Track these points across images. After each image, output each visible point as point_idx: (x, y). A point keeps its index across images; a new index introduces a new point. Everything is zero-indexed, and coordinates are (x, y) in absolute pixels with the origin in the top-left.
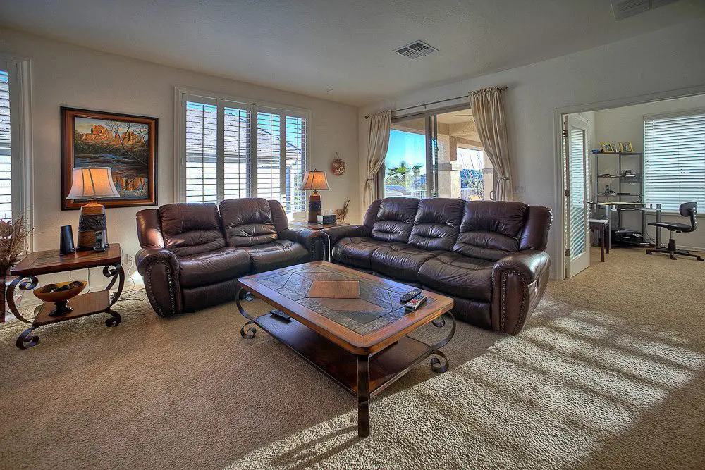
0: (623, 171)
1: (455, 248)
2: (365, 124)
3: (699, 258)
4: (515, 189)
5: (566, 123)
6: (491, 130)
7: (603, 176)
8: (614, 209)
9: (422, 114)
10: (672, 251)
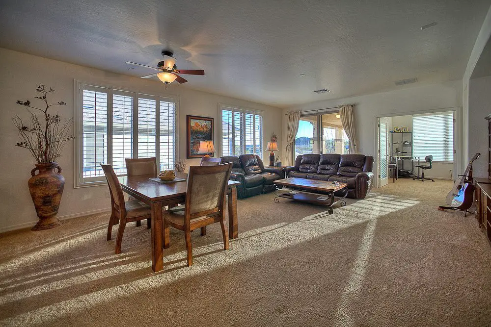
0: (404, 141)
1: (338, 173)
2: (286, 118)
3: (433, 181)
4: (358, 149)
5: (379, 121)
6: (348, 123)
7: (395, 143)
8: (400, 159)
9: (316, 114)
10: (423, 178)
